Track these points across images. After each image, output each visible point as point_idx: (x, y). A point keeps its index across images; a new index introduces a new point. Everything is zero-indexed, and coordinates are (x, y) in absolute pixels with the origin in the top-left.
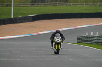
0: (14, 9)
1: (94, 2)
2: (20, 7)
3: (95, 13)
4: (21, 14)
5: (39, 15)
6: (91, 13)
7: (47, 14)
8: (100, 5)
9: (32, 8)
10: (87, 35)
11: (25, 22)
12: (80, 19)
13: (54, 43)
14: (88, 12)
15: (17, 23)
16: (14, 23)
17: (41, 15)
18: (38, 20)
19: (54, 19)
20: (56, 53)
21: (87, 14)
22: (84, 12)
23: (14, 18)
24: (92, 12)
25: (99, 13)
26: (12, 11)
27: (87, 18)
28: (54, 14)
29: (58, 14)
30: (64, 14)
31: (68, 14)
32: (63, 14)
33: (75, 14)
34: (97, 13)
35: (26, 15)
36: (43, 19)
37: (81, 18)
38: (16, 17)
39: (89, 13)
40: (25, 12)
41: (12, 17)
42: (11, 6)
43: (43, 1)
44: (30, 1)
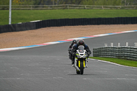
0: (12, 13)
1: (115, 4)
3: (116, 18)
4: (21, 19)
5: (45, 21)
6: (111, 19)
8: (122, 8)
10: (106, 46)
11: (27, 30)
12: (97, 26)
13: (76, 59)
14: (107, 17)
15: (16, 31)
16: (13, 31)
18: (43, 27)
19: (64, 25)
20: (78, 73)
23: (13, 25)
25: (121, 18)
26: (10, 16)
27: (106, 24)
28: (63, 20)
29: (68, 19)
30: (77, 19)
31: (81, 19)
32: (75, 19)
33: (90, 19)
34: (119, 18)
35: (28, 21)
36: (50, 26)
37: (98, 24)
38: (14, 23)
39: (108, 19)
40: (26, 17)
41: (10, 23)
42: (8, 9)
43: (49, 3)
44: (33, 2)
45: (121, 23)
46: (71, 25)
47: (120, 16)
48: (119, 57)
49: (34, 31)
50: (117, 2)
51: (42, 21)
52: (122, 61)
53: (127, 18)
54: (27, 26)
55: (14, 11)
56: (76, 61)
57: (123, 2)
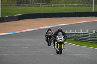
1: (73, 3)
2: (7, 8)
3: (74, 13)
4: (8, 14)
7: (30, 14)
8: (78, 6)
9: (18, 8)
14: (67, 12)
15: (4, 22)
17: (26, 15)
18: (23, 19)
19: (38, 18)
21: (66, 13)
22: (64, 12)
23: (2, 18)
24: (71, 12)
25: (77, 13)
34: (75, 13)
35: (12, 15)
36: (27, 18)
37: (61, 17)
38: (3, 16)
39: (68, 13)
40: (11, 12)
43: (27, 2)
44: (16, 2)
45: (77, 16)
46: (42, 18)
47: (76, 11)
48: (76, 40)
49: (16, 22)
50: (75, 1)
51: (23, 15)
52: (78, 43)
53: (81, 13)
54: (12, 19)
55: (2, 8)
56: (56, 44)
57: (79, 2)
